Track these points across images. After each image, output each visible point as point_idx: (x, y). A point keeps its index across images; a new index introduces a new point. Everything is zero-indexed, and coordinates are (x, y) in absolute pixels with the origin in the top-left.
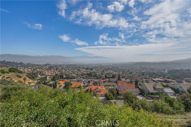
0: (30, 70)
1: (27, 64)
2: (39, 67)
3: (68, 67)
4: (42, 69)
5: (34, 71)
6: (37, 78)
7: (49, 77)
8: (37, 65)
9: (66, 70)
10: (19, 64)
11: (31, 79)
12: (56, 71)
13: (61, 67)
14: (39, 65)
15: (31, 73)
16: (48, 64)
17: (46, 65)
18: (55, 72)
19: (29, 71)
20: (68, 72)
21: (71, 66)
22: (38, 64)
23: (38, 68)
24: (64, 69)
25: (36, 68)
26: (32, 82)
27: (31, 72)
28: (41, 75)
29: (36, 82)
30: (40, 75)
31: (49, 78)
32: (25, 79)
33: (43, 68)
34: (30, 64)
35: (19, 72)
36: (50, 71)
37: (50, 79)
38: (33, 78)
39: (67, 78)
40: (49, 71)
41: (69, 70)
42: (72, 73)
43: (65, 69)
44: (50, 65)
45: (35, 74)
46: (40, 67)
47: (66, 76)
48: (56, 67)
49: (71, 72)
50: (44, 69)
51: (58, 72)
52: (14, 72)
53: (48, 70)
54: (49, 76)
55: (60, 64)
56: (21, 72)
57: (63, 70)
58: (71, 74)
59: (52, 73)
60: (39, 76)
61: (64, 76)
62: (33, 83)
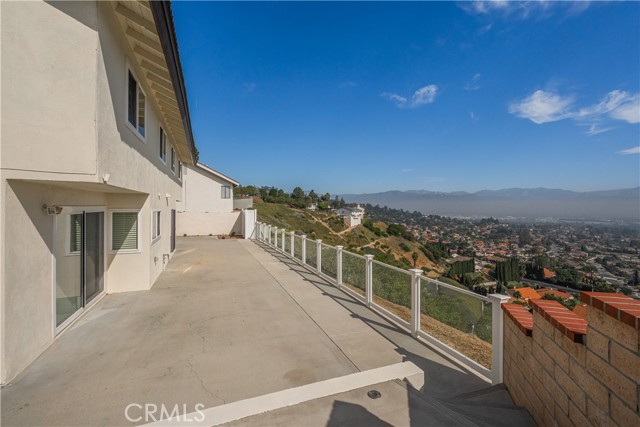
0: (434, 235)
1: (431, 216)
2: (462, 226)
3: (580, 237)
4: (469, 234)
5: (446, 240)
6: (447, 260)
7: (484, 263)
8: (455, 220)
9: (568, 249)
10: (413, 215)
11: (430, 259)
12: (520, 246)
13: (543, 232)
14: (460, 222)
15: (434, 244)
16: (490, 221)
17: (483, 222)
18: (515, 252)
19: (432, 238)
20: (575, 260)
21: (598, 232)
22: (461, 218)
23: (459, 231)
24: (557, 243)
25: (451, 232)
26: (431, 267)
27: (437, 241)
28: (463, 255)
29: (442, 270)
30: (459, 253)
31: (486, 266)
32: (415, 257)
33: (473, 234)
34: (438, 217)
35: (405, 237)
36: (496, 243)
37: (487, 270)
38: (436, 258)
39: (559, 283)
40: (492, 244)
41: (583, 249)
42: (599, 266)
43: (561, 245)
44: (496, 222)
45: (443, 249)
46: (465, 227)
47: (558, 273)
48: (521, 233)
49: (597, 261)
50: (473, 237)
51: (528, 252)
52: (396, 234)
53: (487, 239)
54: (486, 260)
55: (544, 220)
56: (409, 238)
57: (554, 248)
58: (589, 269)
59: (503, 252)
60: (455, 255)
61: (549, 274)
62: (433, 272)
